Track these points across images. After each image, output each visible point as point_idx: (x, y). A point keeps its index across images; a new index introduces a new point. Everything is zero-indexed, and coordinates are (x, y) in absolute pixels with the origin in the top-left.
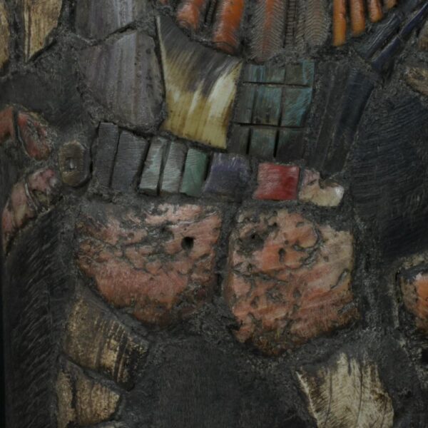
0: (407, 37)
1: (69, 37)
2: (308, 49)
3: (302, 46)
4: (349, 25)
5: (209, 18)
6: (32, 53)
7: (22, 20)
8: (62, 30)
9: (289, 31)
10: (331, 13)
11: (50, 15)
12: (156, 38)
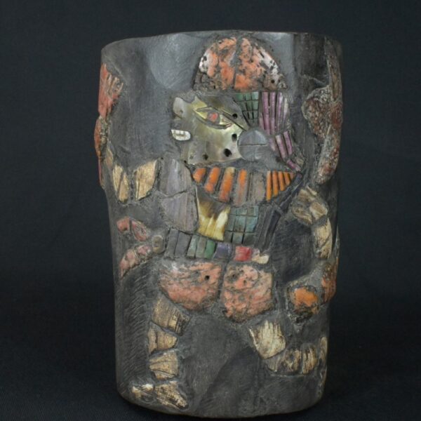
0: (293, 196)
1: (157, 193)
2: (256, 202)
3: (254, 201)
4: (272, 193)
5: (217, 189)
6: (139, 198)
7: (135, 184)
8: (154, 190)
9: (248, 195)
10: (266, 188)
11: (149, 183)
12: (195, 196)
